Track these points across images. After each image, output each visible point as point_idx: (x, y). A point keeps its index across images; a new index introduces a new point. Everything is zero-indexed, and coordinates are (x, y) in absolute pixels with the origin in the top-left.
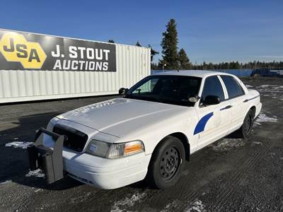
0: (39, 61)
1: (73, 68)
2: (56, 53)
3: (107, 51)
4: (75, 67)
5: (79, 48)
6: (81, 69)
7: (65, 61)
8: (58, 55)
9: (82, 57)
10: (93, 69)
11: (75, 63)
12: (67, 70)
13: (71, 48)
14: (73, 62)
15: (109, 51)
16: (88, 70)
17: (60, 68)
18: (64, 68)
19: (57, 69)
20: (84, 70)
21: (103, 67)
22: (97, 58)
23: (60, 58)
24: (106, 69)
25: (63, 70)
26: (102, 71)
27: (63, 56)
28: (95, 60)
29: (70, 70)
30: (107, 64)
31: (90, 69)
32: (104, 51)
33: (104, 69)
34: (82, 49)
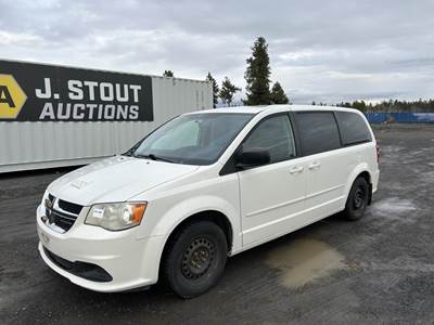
0: (12, 105)
1: (75, 117)
2: (44, 92)
3: (136, 88)
4: (78, 114)
5: (86, 83)
6: (91, 117)
7: (60, 106)
8: (48, 95)
9: (92, 98)
10: (112, 117)
11: (79, 108)
12: (64, 120)
13: (71, 83)
14: (76, 106)
15: (139, 87)
16: (103, 120)
17: (53, 117)
18: (60, 116)
19: (47, 119)
20: (95, 119)
21: (129, 113)
22: (119, 99)
23: (51, 100)
24: (136, 117)
25: (57, 120)
26: (128, 120)
27: (57, 96)
28: (115, 102)
29: (71, 119)
30: (137, 108)
31: (106, 117)
32: (131, 87)
33: (131, 117)
34: (91, 85)
